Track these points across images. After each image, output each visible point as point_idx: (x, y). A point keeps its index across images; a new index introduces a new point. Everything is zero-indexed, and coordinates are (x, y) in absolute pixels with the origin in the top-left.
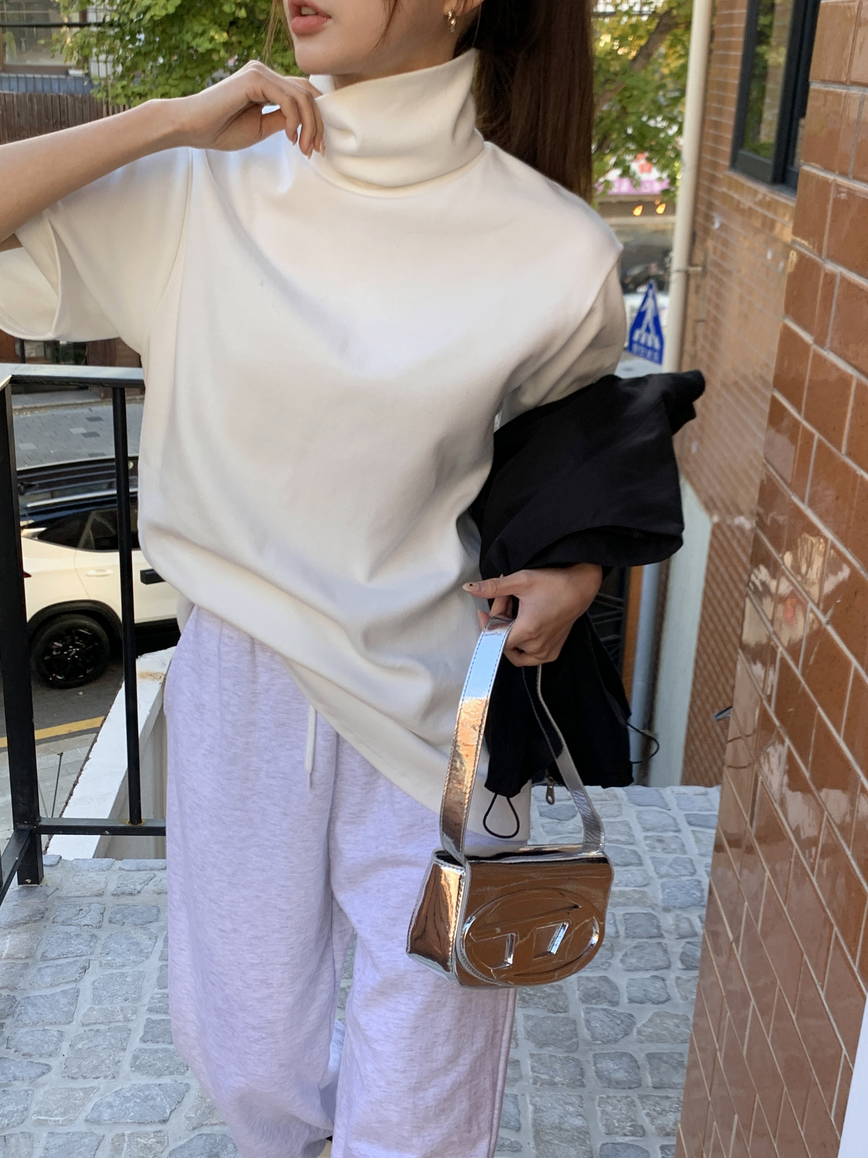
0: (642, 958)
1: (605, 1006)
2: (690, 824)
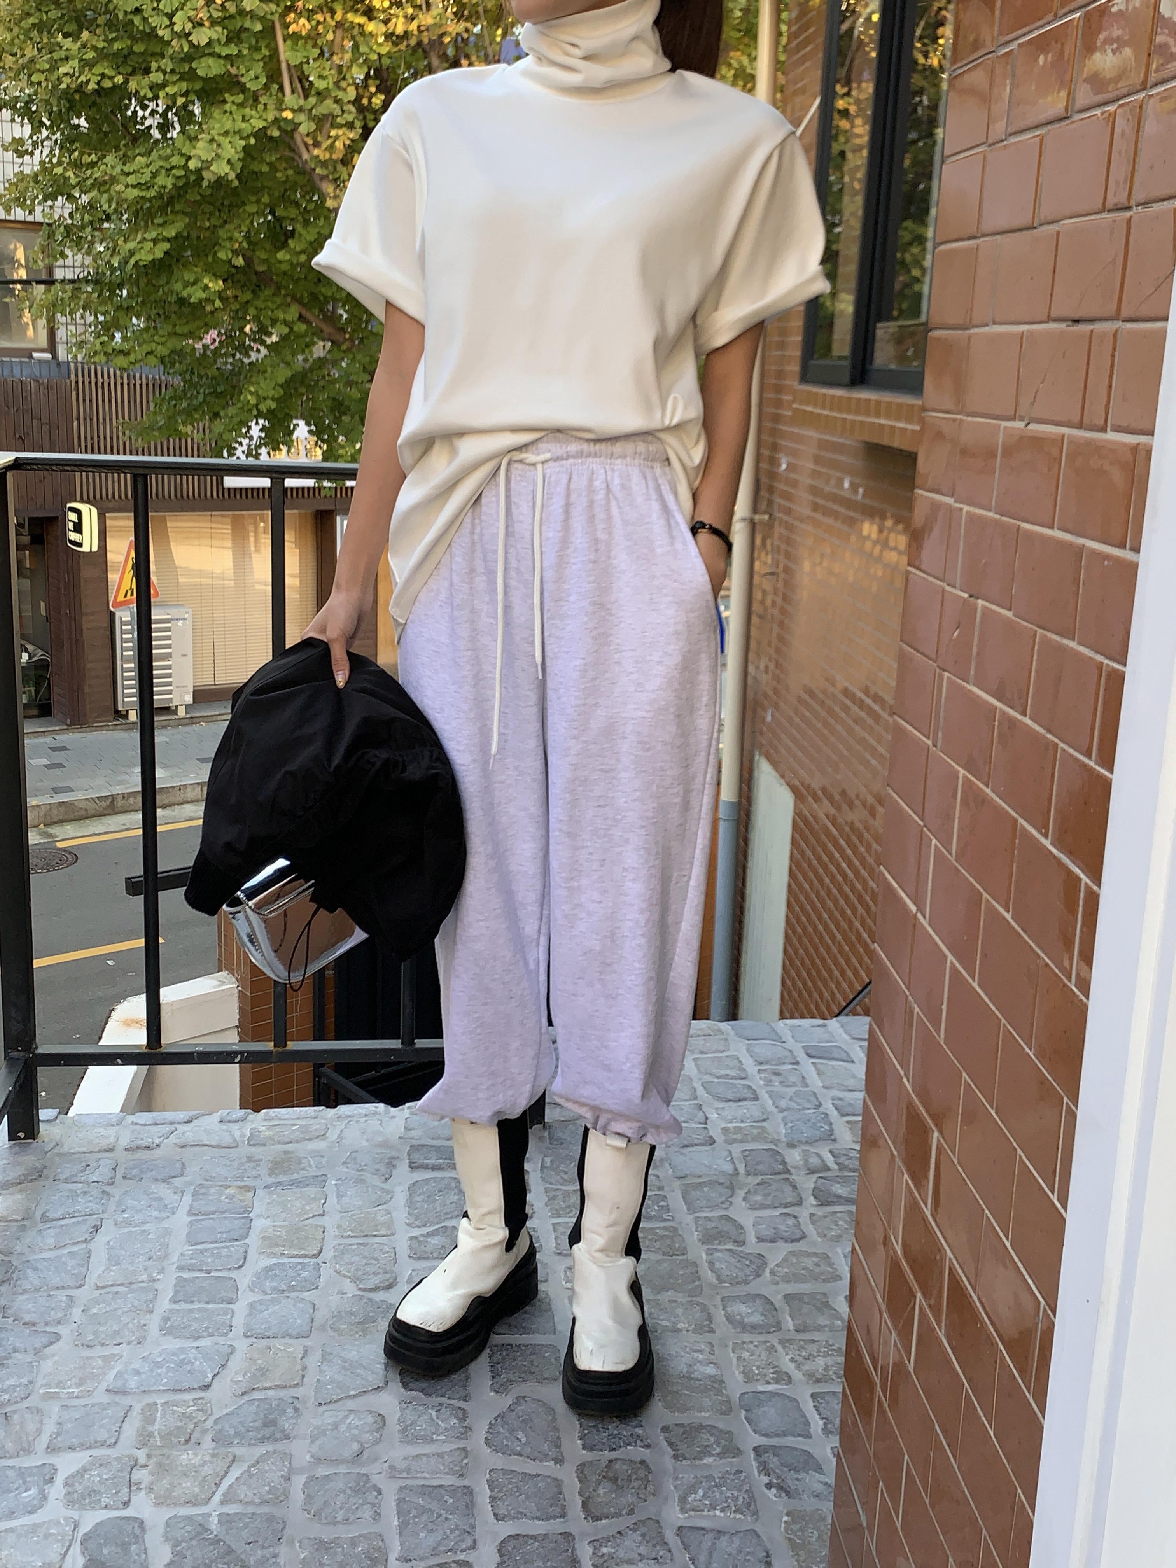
0: (769, 1194)
1: (730, 1246)
2: (809, 1056)
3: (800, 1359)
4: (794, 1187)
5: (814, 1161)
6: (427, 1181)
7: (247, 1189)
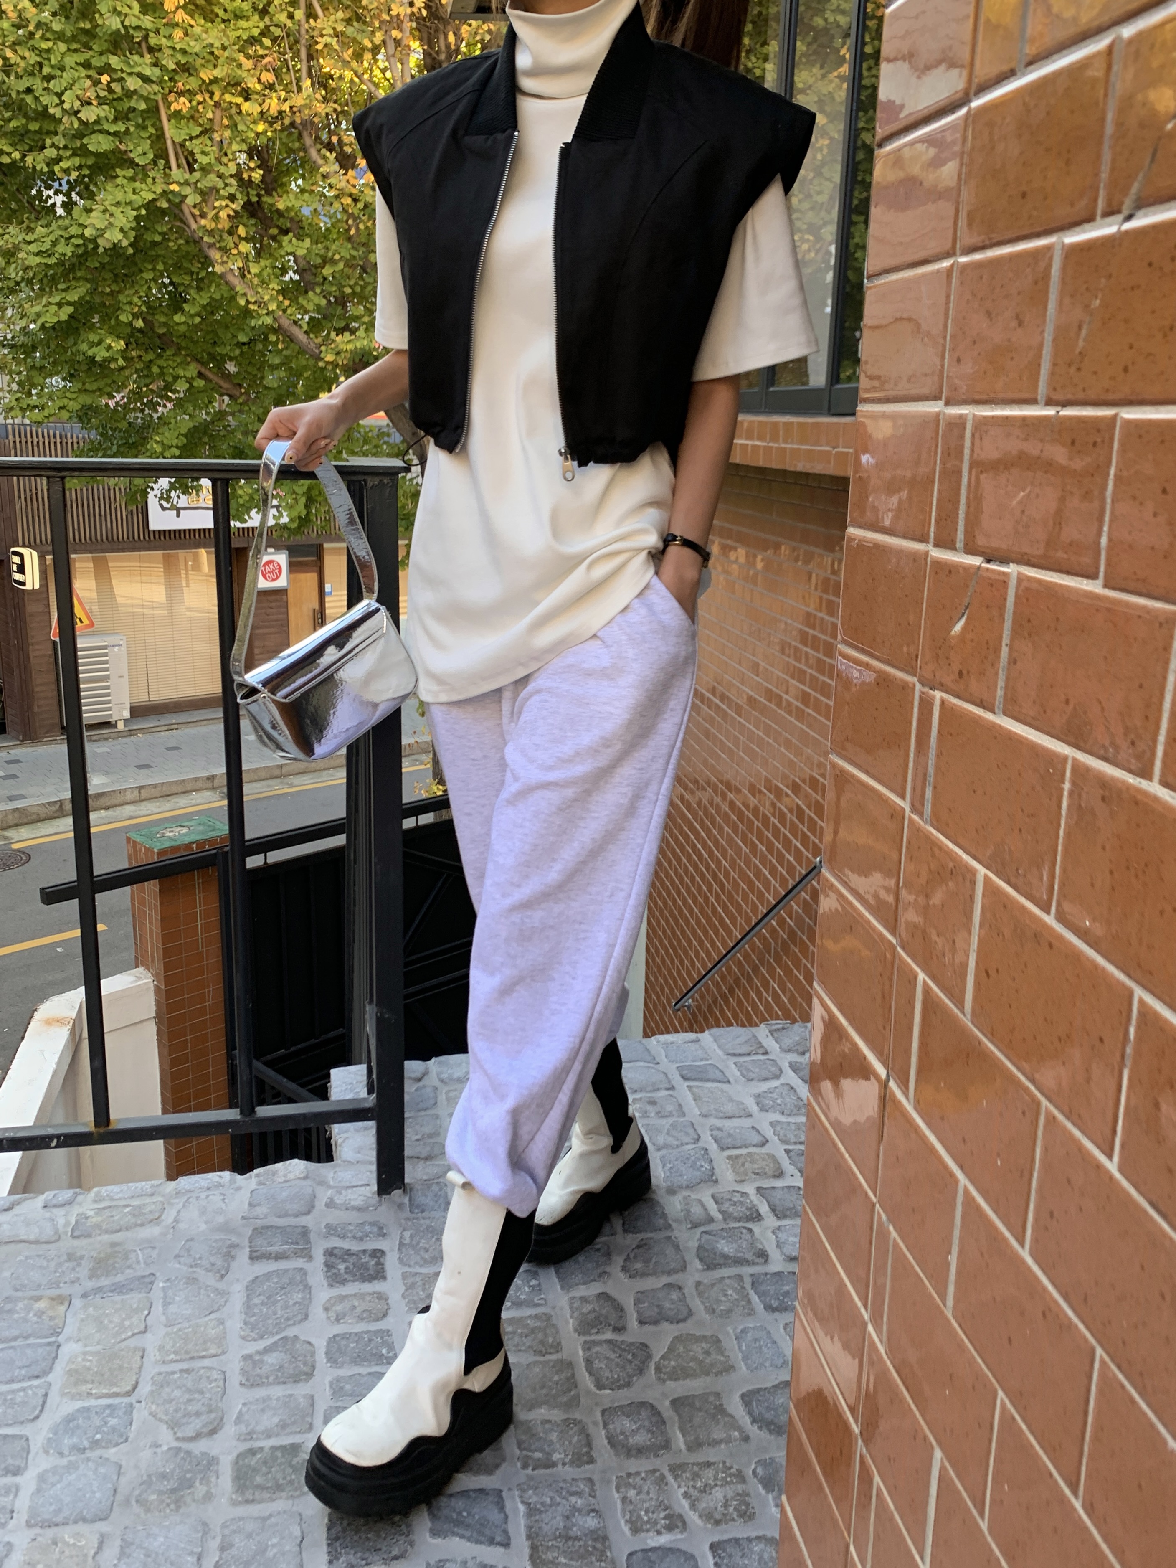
1: (609, 1335)
2: (685, 1078)
3: (696, 1493)
4: (677, 1247)
5: (696, 1211)
6: (268, 1276)
7: (59, 1300)
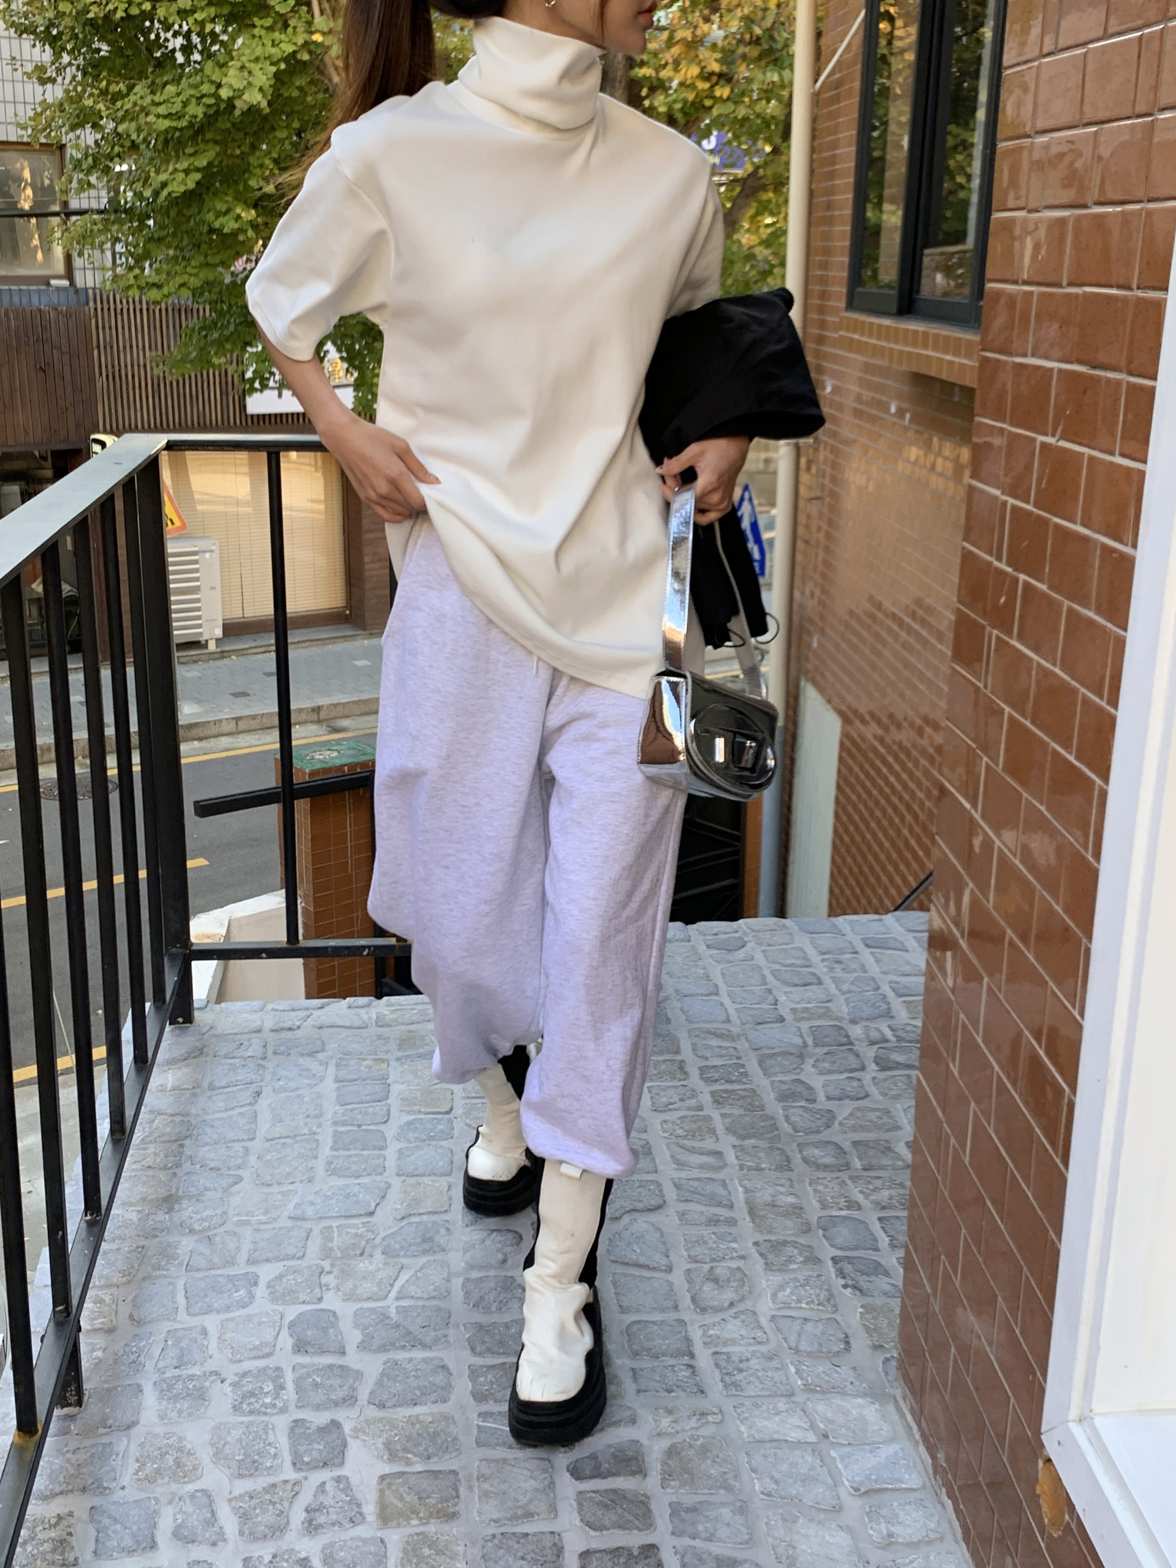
0: (835, 1062)
1: (803, 1103)
2: (868, 946)
3: (868, 1191)
4: (858, 1056)
5: (875, 1035)
7: (381, 1061)
